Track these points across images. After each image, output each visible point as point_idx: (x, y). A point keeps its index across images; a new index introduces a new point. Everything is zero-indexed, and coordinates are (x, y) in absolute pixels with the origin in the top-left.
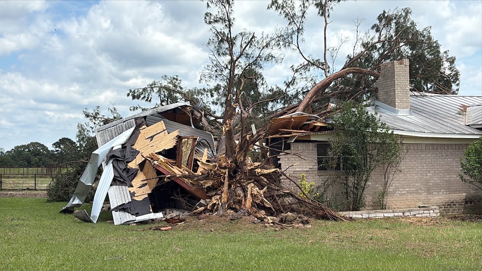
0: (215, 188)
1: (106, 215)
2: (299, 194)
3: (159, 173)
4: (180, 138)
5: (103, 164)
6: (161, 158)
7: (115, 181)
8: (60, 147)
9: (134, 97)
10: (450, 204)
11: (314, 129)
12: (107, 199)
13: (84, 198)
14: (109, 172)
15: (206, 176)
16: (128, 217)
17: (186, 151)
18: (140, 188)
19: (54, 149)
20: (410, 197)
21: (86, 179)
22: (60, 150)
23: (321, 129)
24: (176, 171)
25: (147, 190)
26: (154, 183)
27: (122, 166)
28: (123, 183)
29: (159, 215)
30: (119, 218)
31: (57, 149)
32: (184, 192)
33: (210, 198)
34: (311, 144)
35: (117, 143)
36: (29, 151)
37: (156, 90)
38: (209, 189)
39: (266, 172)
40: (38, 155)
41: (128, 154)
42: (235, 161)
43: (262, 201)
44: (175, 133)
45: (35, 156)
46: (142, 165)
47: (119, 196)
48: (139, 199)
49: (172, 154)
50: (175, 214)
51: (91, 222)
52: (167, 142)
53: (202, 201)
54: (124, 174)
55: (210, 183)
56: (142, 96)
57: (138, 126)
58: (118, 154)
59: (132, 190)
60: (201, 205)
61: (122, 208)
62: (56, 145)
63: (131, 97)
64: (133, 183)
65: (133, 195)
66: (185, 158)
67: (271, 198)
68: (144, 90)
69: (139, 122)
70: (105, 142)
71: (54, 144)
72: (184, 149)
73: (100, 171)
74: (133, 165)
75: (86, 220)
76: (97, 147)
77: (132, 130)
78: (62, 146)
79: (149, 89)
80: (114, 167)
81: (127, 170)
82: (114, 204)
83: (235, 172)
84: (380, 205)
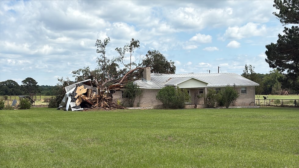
0: (96, 103)
1: (70, 109)
2: (116, 104)
3: (82, 99)
4: (88, 90)
5: (68, 97)
6: (83, 95)
7: (71, 101)
8: (26, 83)
9: (74, 73)
10: (158, 106)
11: (121, 88)
12: (70, 106)
13: (63, 106)
14: (70, 99)
15: (94, 100)
16: (75, 109)
17: (90, 93)
18: (78, 103)
19: (23, 84)
20: (147, 104)
21: (64, 101)
22: (26, 85)
23: (123, 88)
24: (87, 98)
25: (79, 103)
26: (81, 101)
27: (73, 98)
28: (74, 102)
29: (83, 109)
30: (73, 109)
31: (25, 84)
32: (88, 103)
33: (95, 105)
34: (120, 91)
35: (71, 91)
36: (7, 85)
37: (81, 71)
38: (94, 103)
39: (108, 98)
40: (12, 87)
41: (74, 94)
42: (100, 96)
43: (107, 105)
44: (87, 89)
45: (10, 88)
46: (78, 97)
47: (73, 105)
48: (78, 105)
49: (86, 94)
50: (86, 109)
51: (66, 110)
52: (85, 91)
53: (93, 106)
54: (74, 99)
55: (95, 101)
56: (77, 73)
57: (77, 87)
58: (72, 94)
59: (76, 103)
60: (92, 107)
61: (74, 107)
62: (24, 82)
63: (73, 73)
64: (76, 101)
65: (76, 104)
66: (89, 95)
67: (109, 104)
68: (78, 71)
69: (77, 85)
70: (68, 91)
71: (23, 81)
72: (89, 92)
73: (68, 98)
74: (76, 97)
75: (65, 110)
76: (66, 93)
77: (75, 88)
78: (27, 83)
79: (79, 71)
80: (71, 98)
81: (75, 98)
82: (72, 106)
83: (101, 98)
84: (138, 106)
